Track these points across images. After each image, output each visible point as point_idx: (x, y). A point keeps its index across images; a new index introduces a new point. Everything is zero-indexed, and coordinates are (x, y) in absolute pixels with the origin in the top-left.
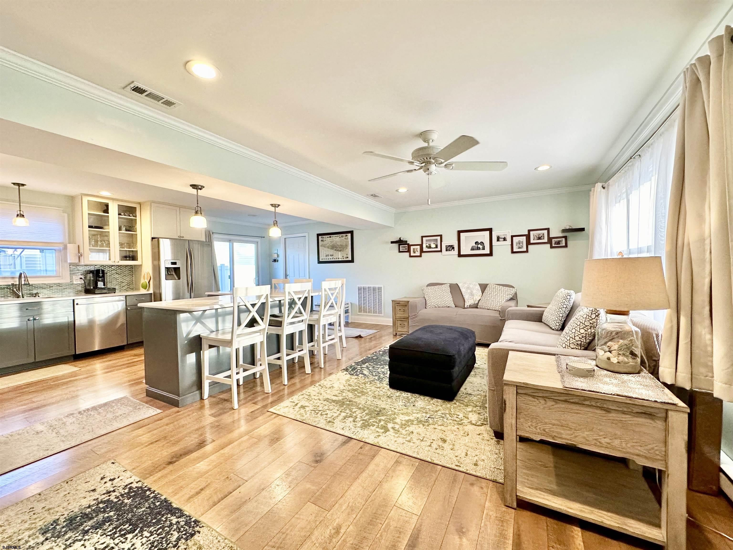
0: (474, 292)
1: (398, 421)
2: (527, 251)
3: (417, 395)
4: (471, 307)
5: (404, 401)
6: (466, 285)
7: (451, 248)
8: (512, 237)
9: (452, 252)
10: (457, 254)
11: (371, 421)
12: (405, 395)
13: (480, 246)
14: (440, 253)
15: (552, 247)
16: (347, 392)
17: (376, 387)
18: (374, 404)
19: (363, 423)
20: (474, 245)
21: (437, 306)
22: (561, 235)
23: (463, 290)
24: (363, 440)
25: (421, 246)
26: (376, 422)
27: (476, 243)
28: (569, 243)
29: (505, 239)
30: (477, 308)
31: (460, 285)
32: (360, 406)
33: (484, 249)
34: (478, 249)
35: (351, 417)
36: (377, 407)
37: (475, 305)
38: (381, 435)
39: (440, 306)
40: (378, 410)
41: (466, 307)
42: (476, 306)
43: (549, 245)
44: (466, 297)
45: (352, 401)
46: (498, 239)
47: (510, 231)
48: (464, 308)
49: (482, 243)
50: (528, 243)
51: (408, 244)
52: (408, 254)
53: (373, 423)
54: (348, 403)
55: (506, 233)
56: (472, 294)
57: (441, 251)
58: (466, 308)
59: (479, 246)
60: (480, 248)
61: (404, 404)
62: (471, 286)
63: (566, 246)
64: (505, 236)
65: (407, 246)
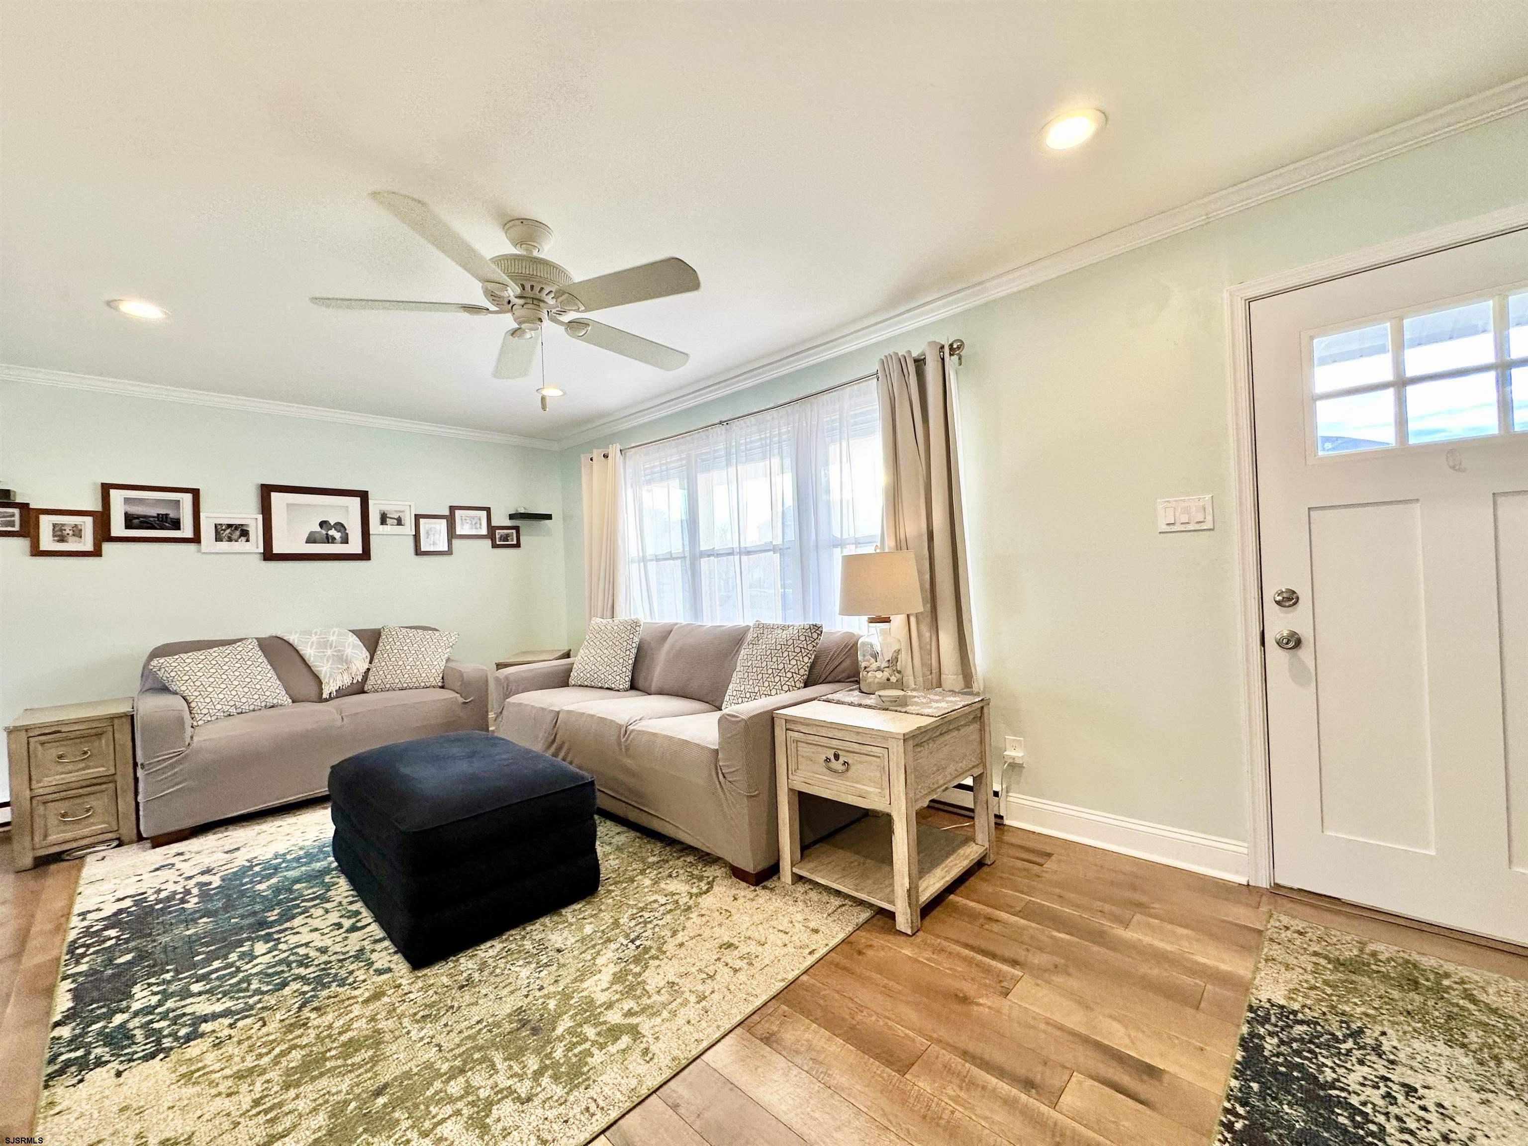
0: (349, 651)
1: (602, 998)
2: (449, 552)
3: (513, 932)
4: (343, 692)
5: (521, 962)
6: (314, 638)
7: (238, 533)
8: (417, 517)
9: (240, 545)
10: (261, 549)
11: (558, 1054)
12: (489, 950)
13: (337, 535)
14: (192, 547)
15: (495, 546)
16: (292, 1093)
17: (367, 1001)
18: (471, 1027)
19: (556, 1078)
20: (318, 529)
21: (233, 710)
22: (508, 523)
23: (309, 653)
24: (644, 1092)
25: (102, 519)
26: (574, 1045)
27: (323, 524)
28: (523, 539)
29: (399, 522)
30: (364, 692)
31: (293, 638)
32: (445, 1067)
33: (345, 540)
34: (329, 540)
35: (489, 1104)
36: (498, 1025)
37: (355, 687)
38: (643, 1046)
39: (246, 707)
40: (507, 1027)
41: (324, 696)
42: (359, 689)
43: (488, 542)
44: (323, 668)
45: (386, 1086)
46: (384, 519)
47: (412, 504)
48: (320, 700)
49: (340, 527)
50: (452, 534)
51: (24, 507)
52: (22, 544)
53: (576, 1051)
54: (381, 1101)
55: (401, 509)
56: (341, 659)
57: (196, 539)
58: (326, 700)
59: (332, 532)
60: (334, 539)
61: (533, 966)
62: (332, 638)
63: (518, 545)
64: (400, 514)
65: (16, 511)
